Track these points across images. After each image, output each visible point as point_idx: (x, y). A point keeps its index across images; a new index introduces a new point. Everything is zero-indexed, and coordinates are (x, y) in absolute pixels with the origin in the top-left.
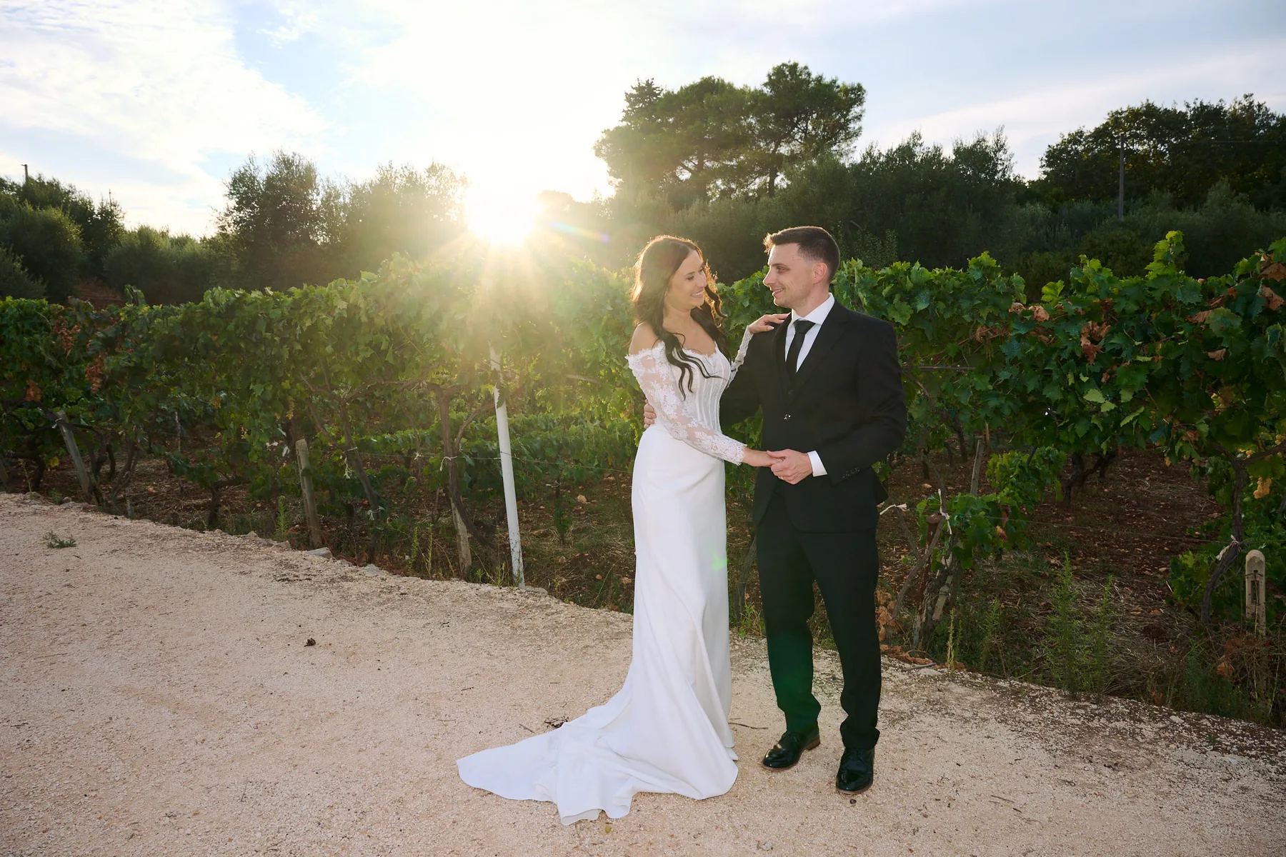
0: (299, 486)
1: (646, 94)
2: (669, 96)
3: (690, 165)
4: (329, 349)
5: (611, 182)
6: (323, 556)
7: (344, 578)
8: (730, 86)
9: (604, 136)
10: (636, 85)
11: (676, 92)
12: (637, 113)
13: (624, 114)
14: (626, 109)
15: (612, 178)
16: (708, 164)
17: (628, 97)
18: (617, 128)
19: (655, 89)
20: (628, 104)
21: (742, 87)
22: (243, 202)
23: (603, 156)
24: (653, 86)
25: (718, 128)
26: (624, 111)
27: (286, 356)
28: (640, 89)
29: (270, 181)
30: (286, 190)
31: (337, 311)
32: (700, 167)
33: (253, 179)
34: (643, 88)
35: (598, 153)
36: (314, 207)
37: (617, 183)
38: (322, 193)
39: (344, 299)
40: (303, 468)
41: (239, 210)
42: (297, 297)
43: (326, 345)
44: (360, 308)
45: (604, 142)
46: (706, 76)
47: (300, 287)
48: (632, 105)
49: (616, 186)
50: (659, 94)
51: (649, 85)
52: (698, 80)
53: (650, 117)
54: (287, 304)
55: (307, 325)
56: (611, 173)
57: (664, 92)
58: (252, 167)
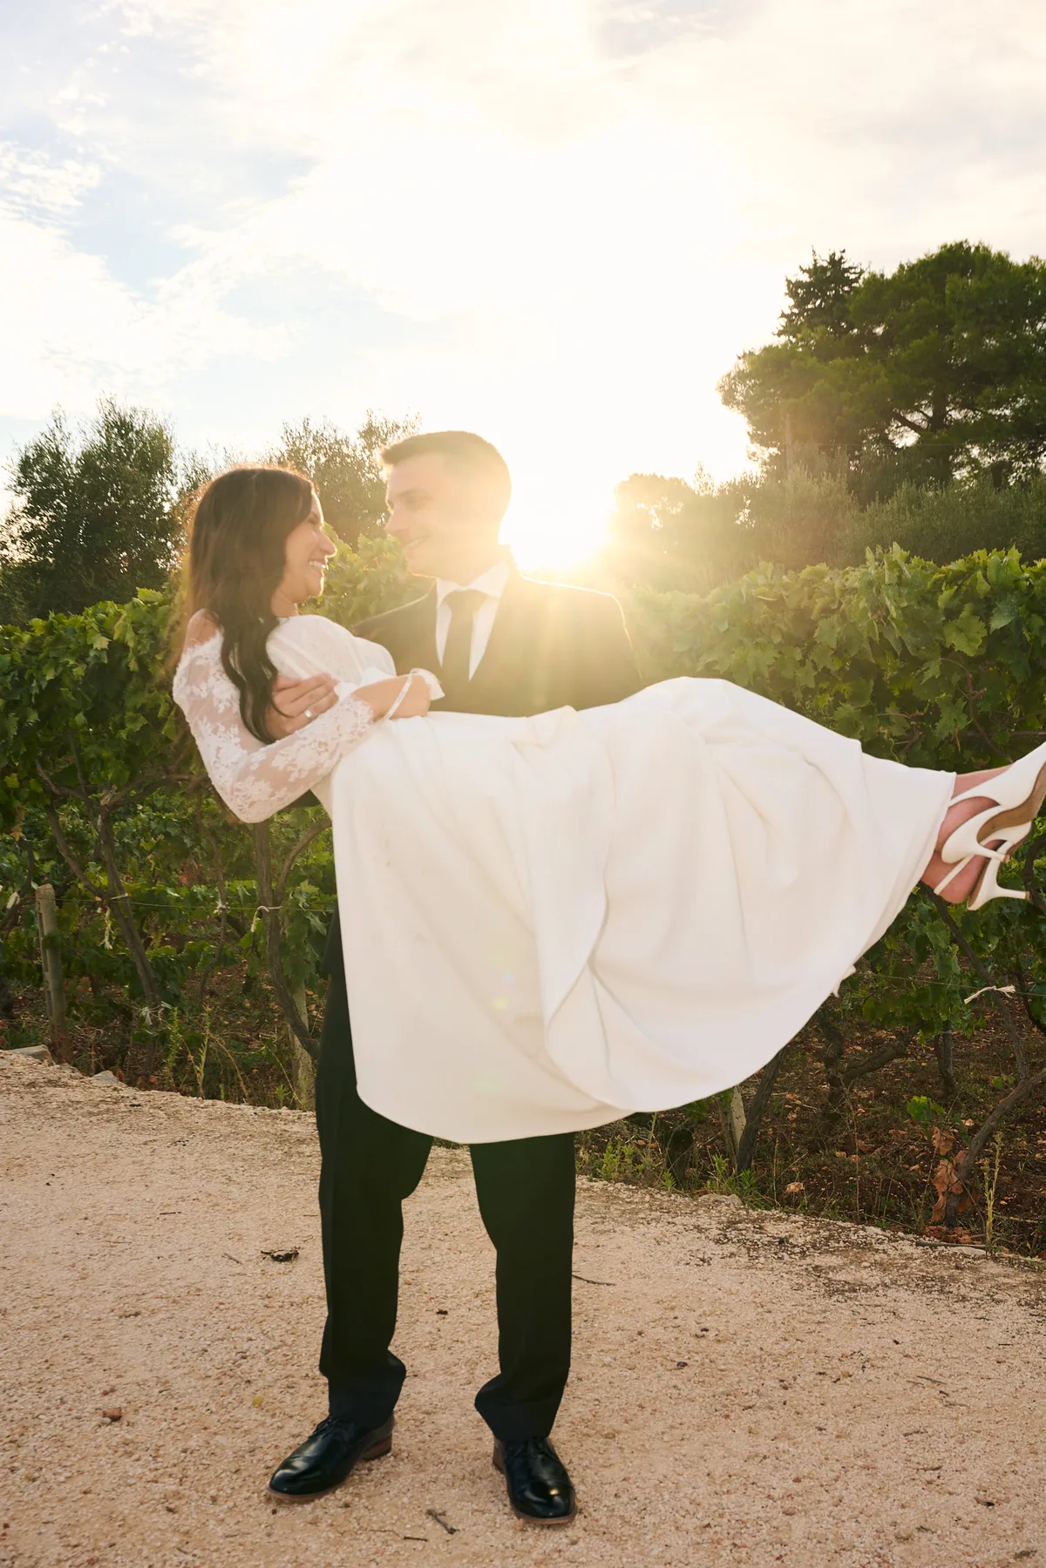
0: (39, 968)
1: (830, 280)
2: (876, 282)
3: (915, 417)
4: (80, 718)
5: (754, 454)
6: (34, 1055)
7: (51, 1083)
8: (1002, 259)
9: (743, 366)
10: (809, 265)
11: (888, 276)
12: (809, 318)
13: (784, 321)
14: (788, 312)
15: (756, 447)
16: (956, 415)
17: (794, 288)
18: (768, 350)
19: (847, 270)
20: (791, 302)
21: (1027, 262)
22: (39, 501)
23: (738, 404)
24: (845, 266)
25: (976, 341)
26: (783, 315)
27: (13, 732)
28: (816, 271)
29: (88, 459)
30: (115, 475)
31: (92, 654)
32: (937, 421)
33: (57, 456)
34: (824, 269)
35: (729, 399)
36: (167, 507)
37: (766, 457)
38: (182, 481)
39: (106, 633)
40: (45, 933)
41: (31, 512)
42: (38, 633)
43: (77, 712)
44: (128, 647)
45: (741, 376)
46: (951, 239)
47: (44, 617)
48: (801, 303)
49: (765, 463)
50: (856, 280)
51: (835, 263)
52: (935, 250)
53: (836, 326)
54: (22, 646)
55: (48, 678)
56: (754, 437)
57: (866, 276)
58: (58, 436)
